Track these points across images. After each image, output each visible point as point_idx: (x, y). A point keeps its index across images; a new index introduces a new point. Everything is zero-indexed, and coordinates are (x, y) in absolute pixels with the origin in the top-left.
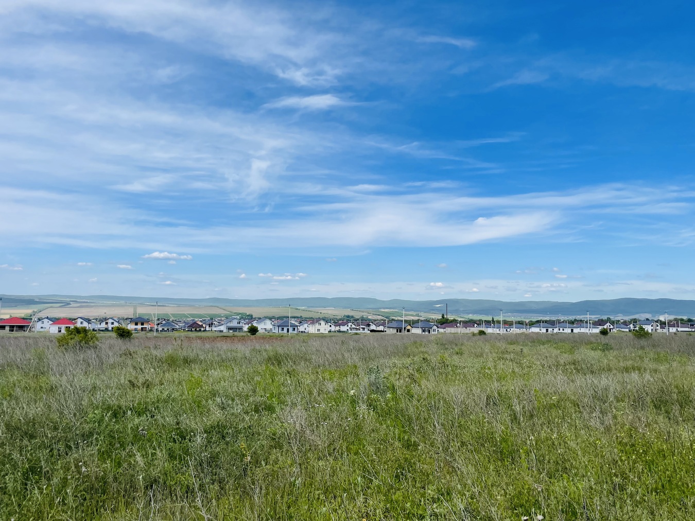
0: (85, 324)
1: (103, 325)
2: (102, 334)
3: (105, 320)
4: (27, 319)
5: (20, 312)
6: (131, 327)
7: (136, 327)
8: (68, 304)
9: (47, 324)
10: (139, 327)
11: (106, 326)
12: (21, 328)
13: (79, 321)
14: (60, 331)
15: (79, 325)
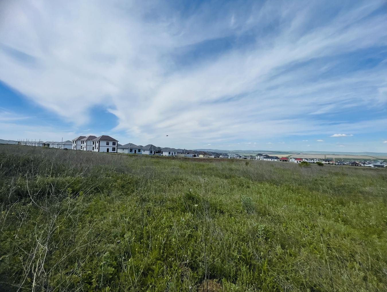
0: (306, 161)
1: (312, 161)
2: (312, 164)
3: (313, 159)
4: (287, 158)
5: (285, 156)
6: (323, 162)
7: (326, 162)
8: (300, 154)
9: (293, 160)
10: (327, 162)
11: (314, 161)
12: (286, 161)
13: (304, 159)
14: (298, 162)
15: (304, 161)
